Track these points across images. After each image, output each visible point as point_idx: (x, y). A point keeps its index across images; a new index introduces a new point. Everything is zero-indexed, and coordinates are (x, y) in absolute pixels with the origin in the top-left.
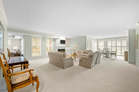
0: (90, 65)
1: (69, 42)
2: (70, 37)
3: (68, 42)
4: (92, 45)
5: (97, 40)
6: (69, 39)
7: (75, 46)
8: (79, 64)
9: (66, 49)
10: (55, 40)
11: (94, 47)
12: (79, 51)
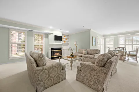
0: (102, 86)
1: (68, 39)
2: (68, 32)
3: (66, 39)
4: (98, 43)
5: (103, 36)
6: (68, 36)
7: (75, 43)
8: (77, 77)
9: (64, 47)
10: (47, 35)
11: (101, 45)
12: (79, 50)
